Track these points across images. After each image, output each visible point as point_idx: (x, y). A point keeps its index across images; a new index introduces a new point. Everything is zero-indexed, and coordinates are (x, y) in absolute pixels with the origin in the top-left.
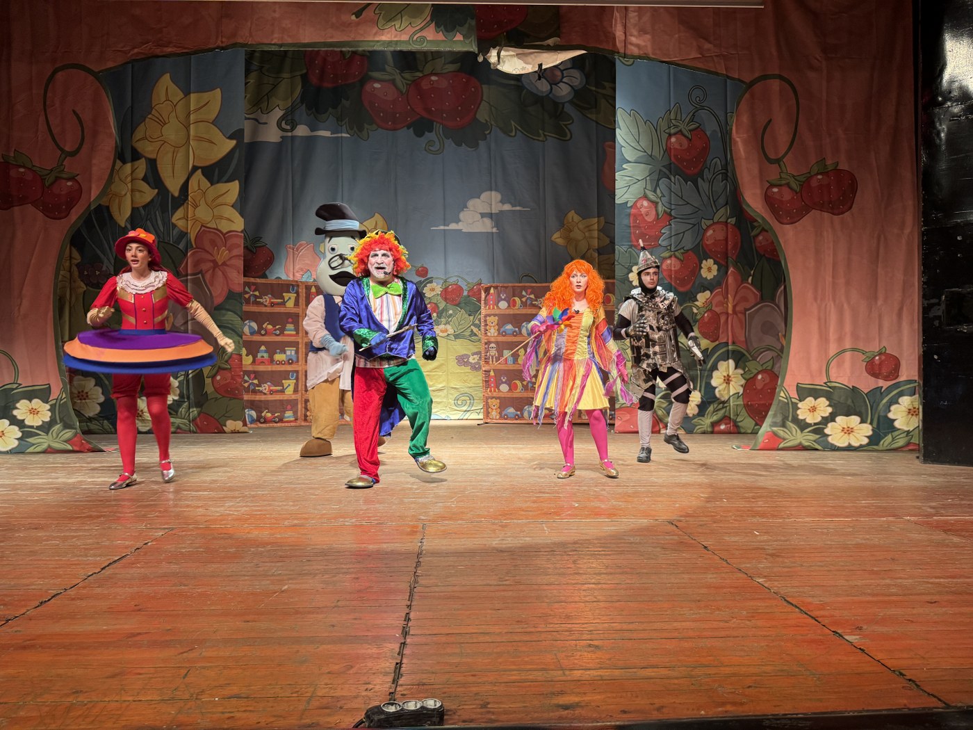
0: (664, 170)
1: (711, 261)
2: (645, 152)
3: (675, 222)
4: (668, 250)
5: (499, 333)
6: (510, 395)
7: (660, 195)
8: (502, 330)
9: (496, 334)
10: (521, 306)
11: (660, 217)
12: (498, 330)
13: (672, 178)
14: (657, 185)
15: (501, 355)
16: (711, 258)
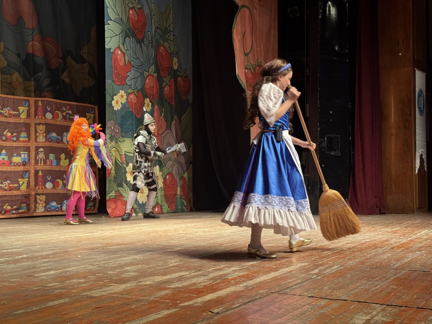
0: (127, 31)
1: (148, 99)
2: (119, 15)
3: (133, 69)
4: (131, 88)
5: (46, 140)
6: (53, 191)
7: (126, 49)
8: (49, 136)
9: (44, 140)
10: (62, 119)
11: (126, 64)
12: (46, 137)
13: (131, 38)
14: (124, 41)
15: (47, 157)
16: (148, 98)
